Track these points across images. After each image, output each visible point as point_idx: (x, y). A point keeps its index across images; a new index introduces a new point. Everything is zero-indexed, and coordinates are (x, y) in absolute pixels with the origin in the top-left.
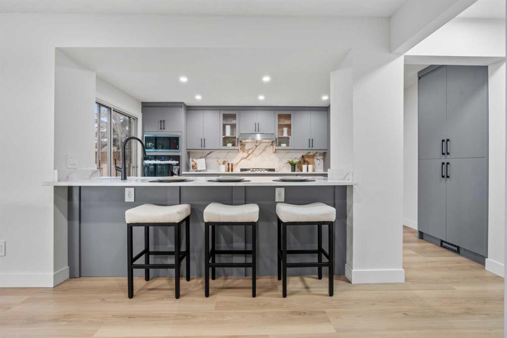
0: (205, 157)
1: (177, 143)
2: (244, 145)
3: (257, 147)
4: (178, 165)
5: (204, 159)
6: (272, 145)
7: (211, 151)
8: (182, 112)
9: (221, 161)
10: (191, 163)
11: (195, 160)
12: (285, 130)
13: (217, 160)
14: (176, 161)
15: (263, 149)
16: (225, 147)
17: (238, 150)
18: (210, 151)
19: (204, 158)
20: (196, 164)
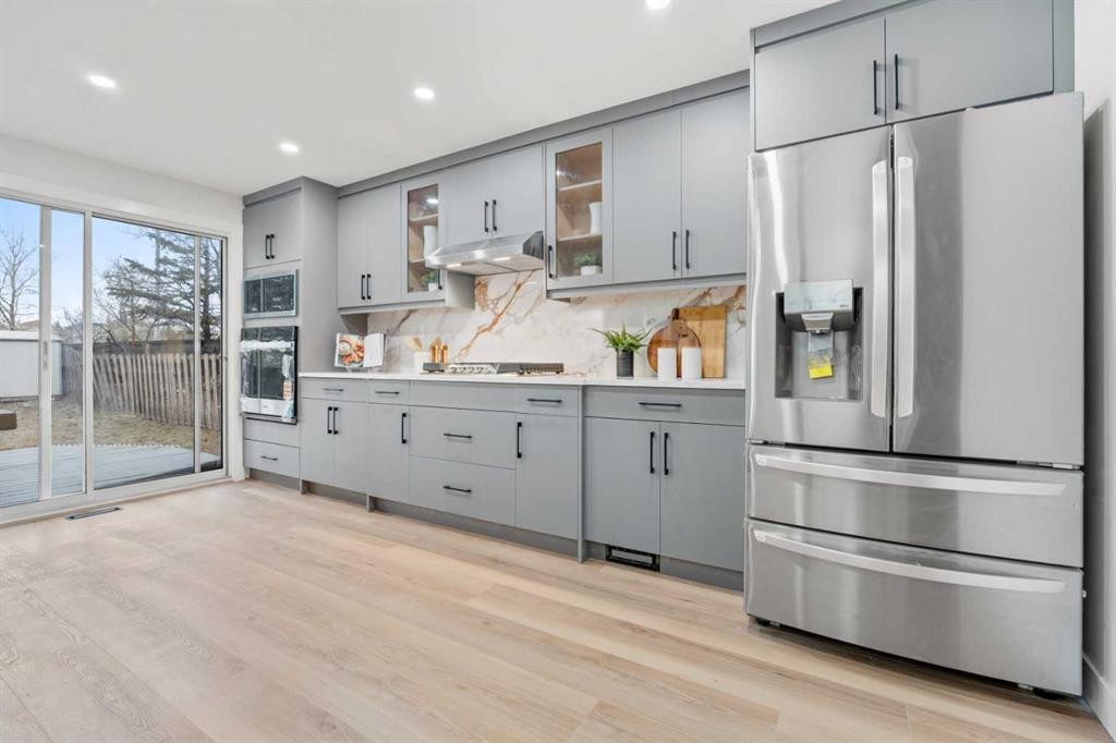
0: (396, 329)
1: (288, 294)
3: (519, 287)
4: (292, 352)
5: (380, 336)
11: (352, 338)
14: (289, 340)
20: (358, 351)
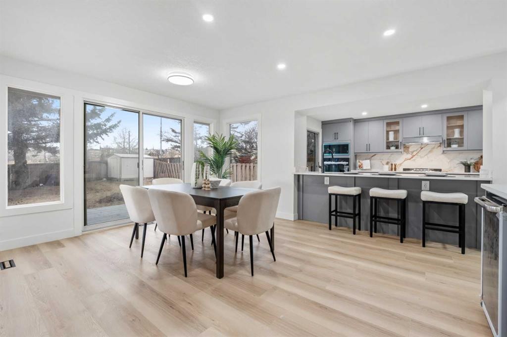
0: (370, 159)
1: (348, 149)
2: (408, 148)
3: (422, 148)
4: (347, 165)
5: (369, 161)
6: (440, 146)
7: (375, 154)
8: (351, 125)
9: (384, 162)
10: (358, 164)
11: (361, 161)
12: (457, 131)
13: (380, 161)
14: (347, 162)
15: (429, 150)
16: (389, 150)
17: (401, 152)
18: (373, 154)
19: (368, 159)
20: (362, 164)
